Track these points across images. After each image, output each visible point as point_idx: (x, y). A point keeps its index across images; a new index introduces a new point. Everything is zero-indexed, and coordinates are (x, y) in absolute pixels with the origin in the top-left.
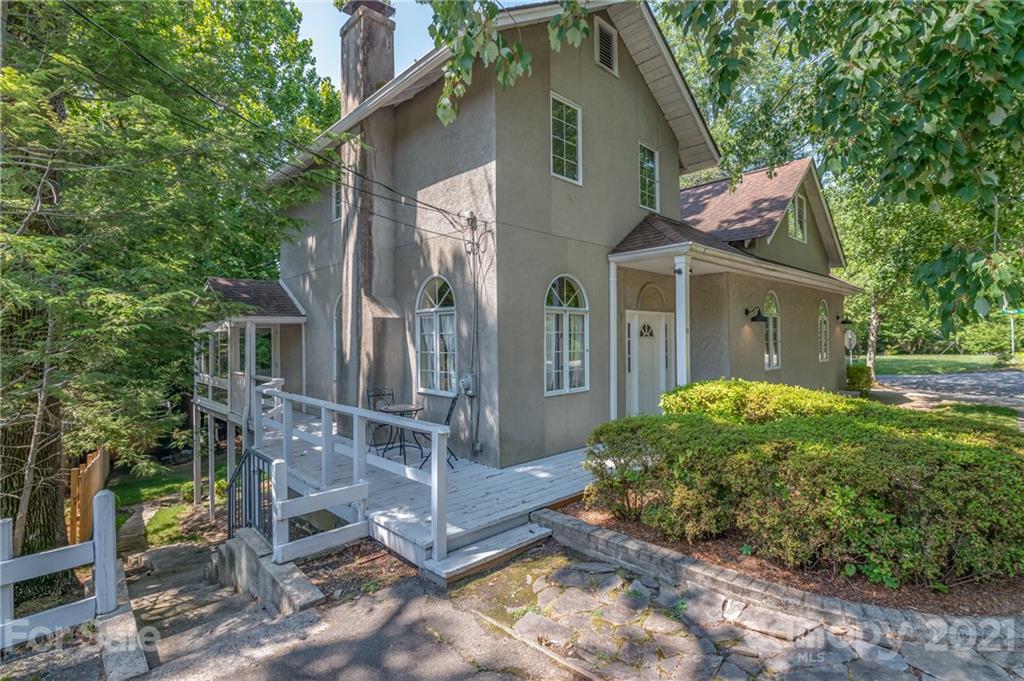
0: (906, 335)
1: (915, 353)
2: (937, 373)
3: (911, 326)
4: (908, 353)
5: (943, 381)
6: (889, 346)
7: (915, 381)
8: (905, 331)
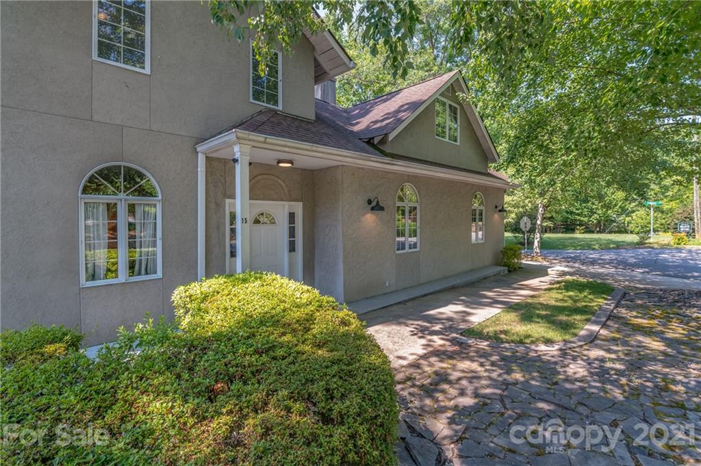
0: (591, 219)
1: (598, 232)
2: (594, 249)
3: (595, 213)
4: (593, 232)
5: (592, 256)
6: (578, 227)
7: (572, 255)
8: (590, 217)
